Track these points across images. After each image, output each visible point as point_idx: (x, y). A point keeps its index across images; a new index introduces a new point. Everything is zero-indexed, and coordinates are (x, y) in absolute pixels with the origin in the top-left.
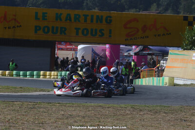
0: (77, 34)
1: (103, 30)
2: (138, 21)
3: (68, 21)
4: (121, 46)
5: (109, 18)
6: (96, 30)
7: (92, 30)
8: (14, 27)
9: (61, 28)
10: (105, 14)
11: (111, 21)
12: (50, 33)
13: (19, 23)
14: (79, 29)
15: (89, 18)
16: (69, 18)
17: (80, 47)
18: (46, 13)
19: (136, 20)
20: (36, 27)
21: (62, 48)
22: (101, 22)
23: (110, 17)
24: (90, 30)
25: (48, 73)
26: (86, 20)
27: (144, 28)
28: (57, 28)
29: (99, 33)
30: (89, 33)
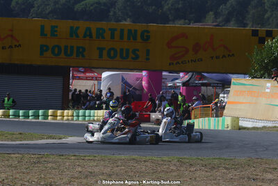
0: (101, 56)
1: (138, 50)
2: (187, 38)
3: (88, 38)
4: (164, 73)
5: (146, 34)
6: (128, 50)
7: (122, 50)
8: (11, 47)
9: (78, 48)
10: (140, 27)
11: (148, 38)
12: (62, 55)
13: (18, 41)
14: (103, 49)
15: (117, 34)
16: (88, 34)
17: (105, 74)
18: (57, 27)
19: (184, 35)
20: (42, 47)
21: (79, 77)
22: (135, 38)
23: (148, 32)
24: (118, 51)
25: (59, 112)
26: (112, 36)
27: (197, 47)
28: (72, 47)
29: (131, 55)
30: (118, 55)
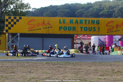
0: (82, 30)
1: (95, 28)
2: (113, 22)
3: (77, 23)
5: (98, 22)
6: (91, 28)
7: (89, 28)
9: (73, 27)
10: (96, 19)
11: (99, 23)
12: (67, 30)
13: (51, 25)
14: (82, 27)
15: (87, 22)
18: (65, 20)
19: (112, 22)
20: (60, 27)
22: (94, 23)
23: (99, 21)
24: (88, 28)
26: (86, 23)
27: (117, 26)
28: (71, 27)
29: (93, 29)
30: (88, 30)
